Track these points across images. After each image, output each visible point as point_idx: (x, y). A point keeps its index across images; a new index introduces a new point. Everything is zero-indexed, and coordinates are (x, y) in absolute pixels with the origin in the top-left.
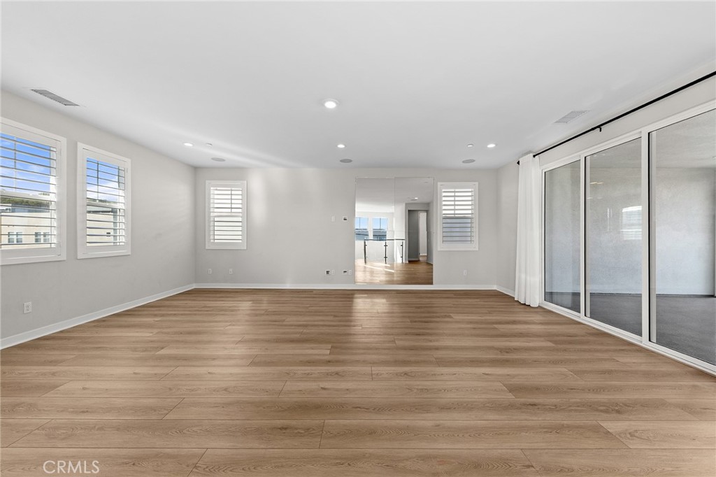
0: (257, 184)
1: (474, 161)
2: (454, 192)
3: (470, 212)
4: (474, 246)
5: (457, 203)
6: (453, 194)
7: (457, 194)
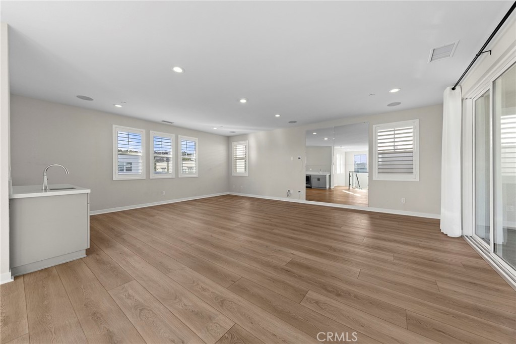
0: (252, 141)
1: (400, 103)
2: (394, 130)
3: (411, 146)
4: (414, 177)
5: (396, 140)
6: (393, 133)
7: (396, 132)
